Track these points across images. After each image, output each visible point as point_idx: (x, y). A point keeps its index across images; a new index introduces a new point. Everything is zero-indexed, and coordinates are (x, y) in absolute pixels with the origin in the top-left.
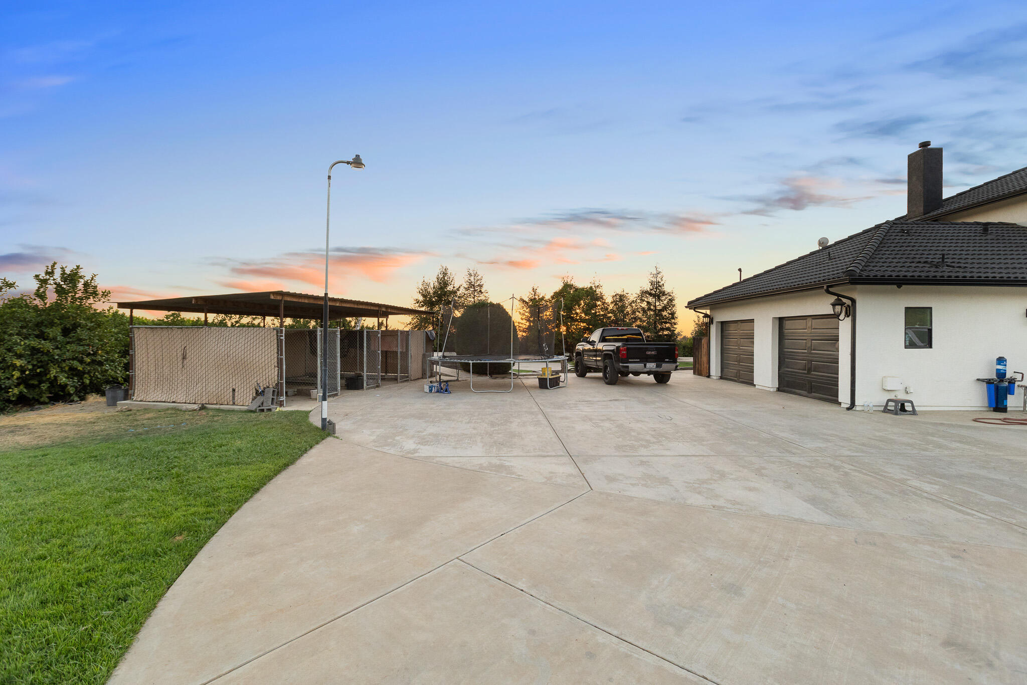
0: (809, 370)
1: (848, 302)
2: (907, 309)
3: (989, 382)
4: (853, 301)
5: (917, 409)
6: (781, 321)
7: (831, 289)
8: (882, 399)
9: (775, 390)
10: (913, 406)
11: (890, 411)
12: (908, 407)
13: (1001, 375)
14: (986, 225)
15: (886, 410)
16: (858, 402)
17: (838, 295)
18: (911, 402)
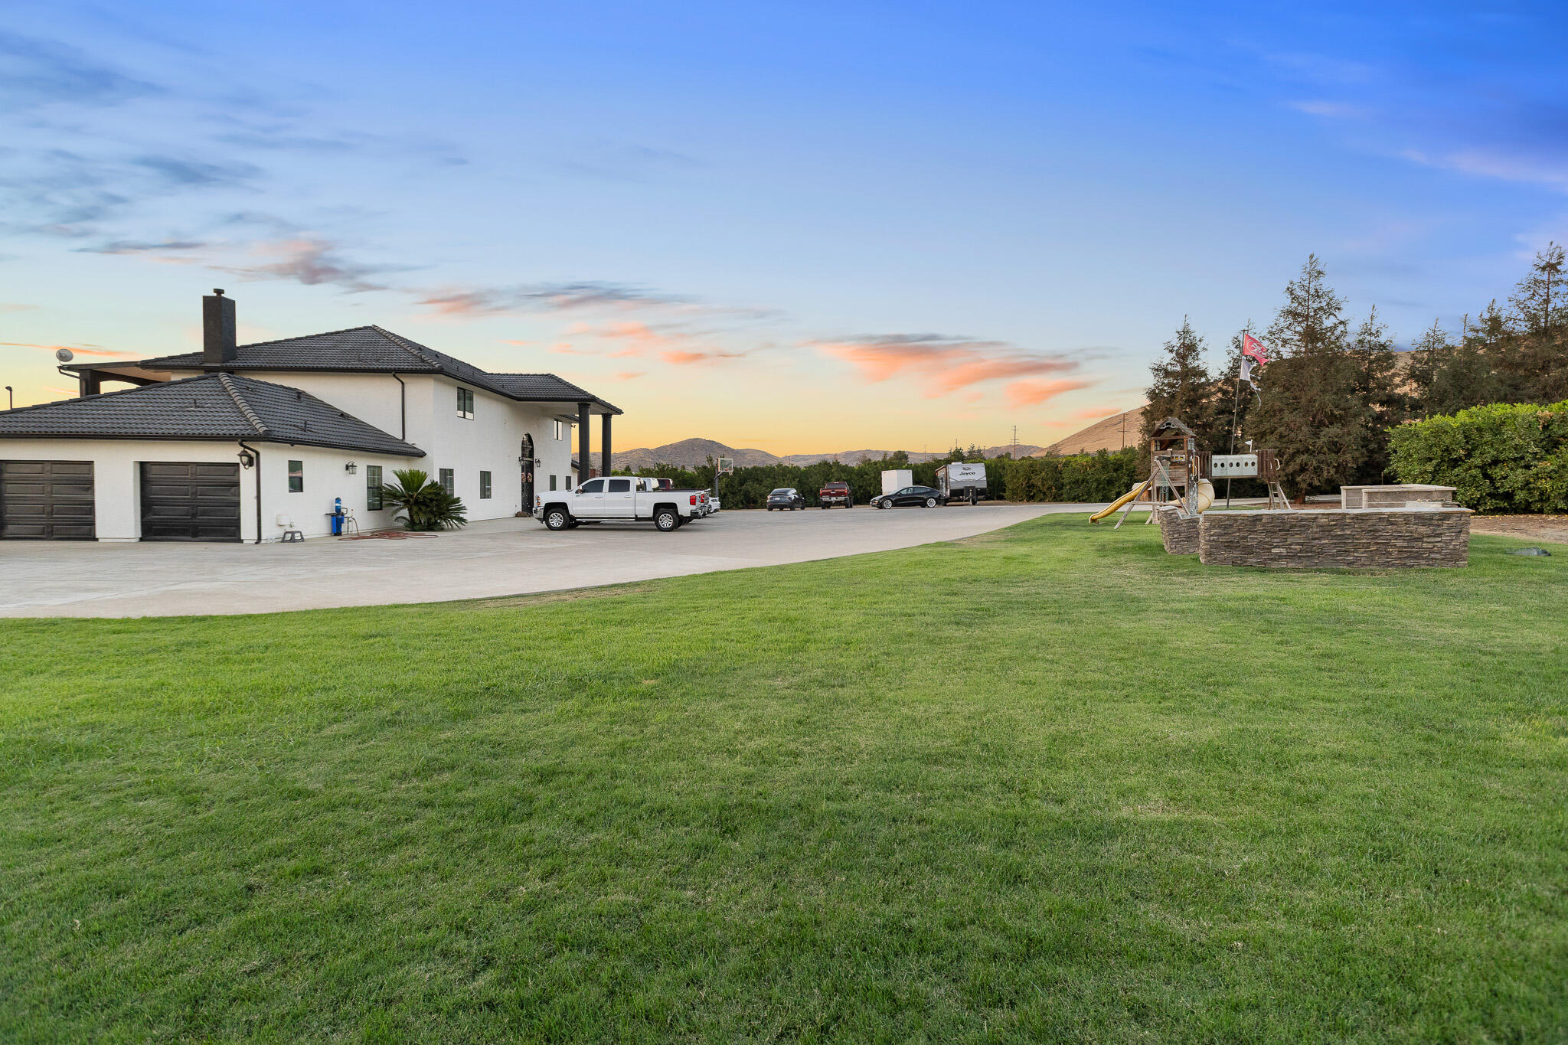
0: (194, 515)
1: (253, 455)
2: (290, 461)
3: (332, 515)
4: (258, 454)
5: (305, 537)
6: (143, 466)
7: (244, 443)
8: (280, 533)
9: (138, 540)
10: (301, 536)
11: (287, 541)
12: (297, 536)
13: (338, 510)
14: (299, 394)
15: (283, 541)
16: (263, 538)
17: (245, 447)
18: (300, 532)
